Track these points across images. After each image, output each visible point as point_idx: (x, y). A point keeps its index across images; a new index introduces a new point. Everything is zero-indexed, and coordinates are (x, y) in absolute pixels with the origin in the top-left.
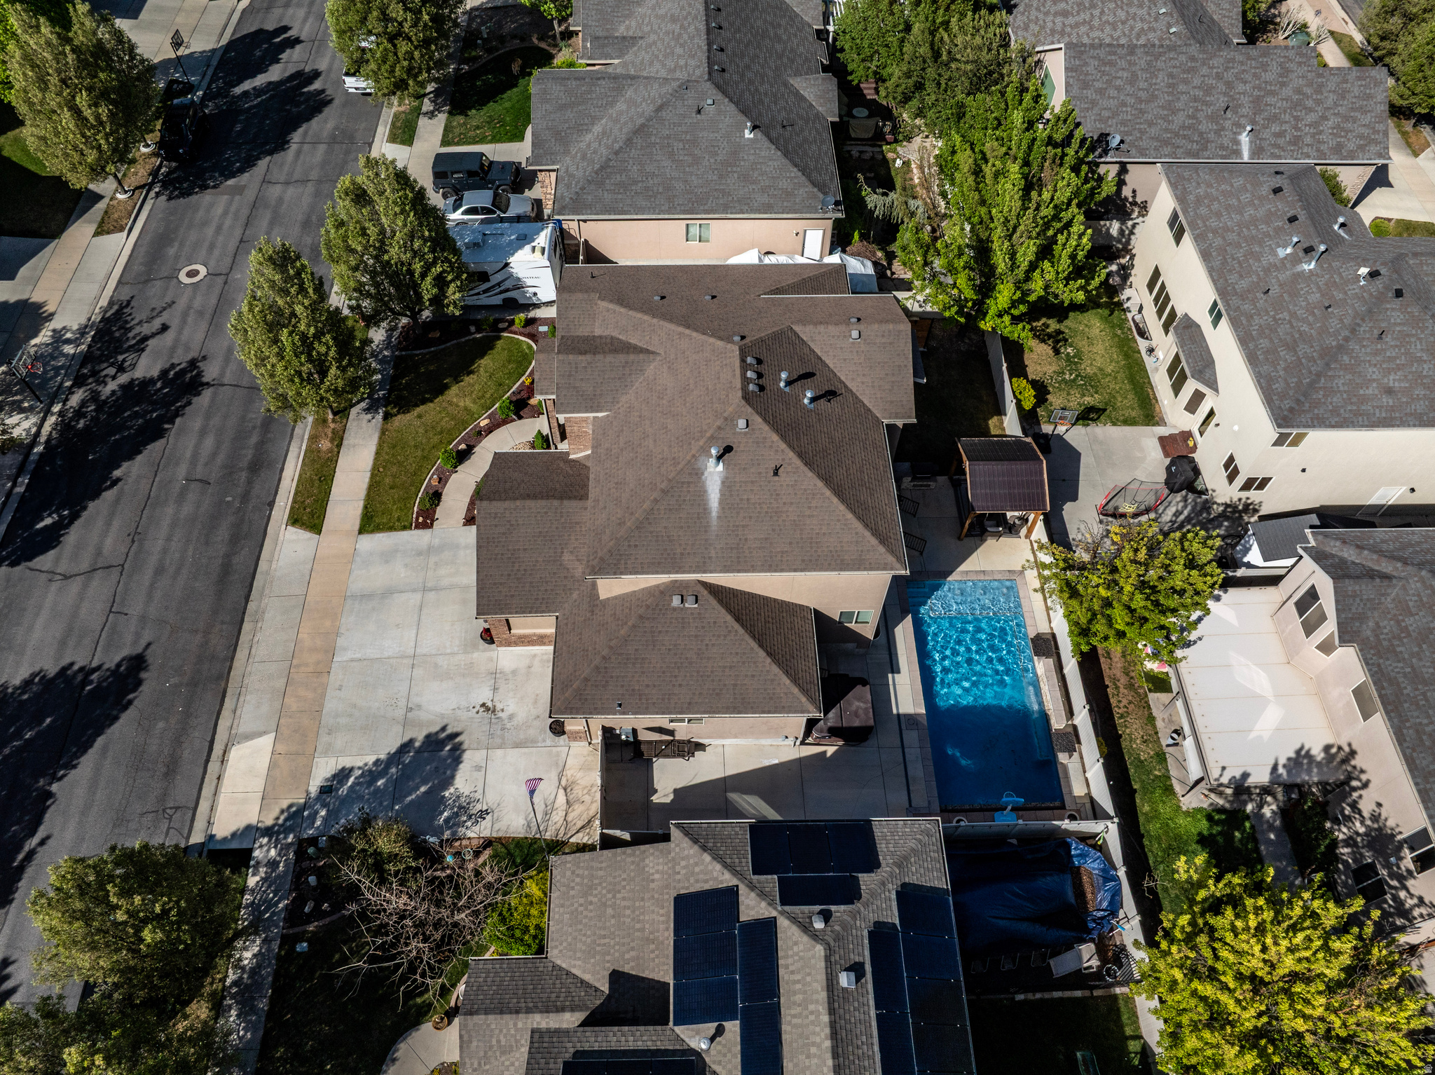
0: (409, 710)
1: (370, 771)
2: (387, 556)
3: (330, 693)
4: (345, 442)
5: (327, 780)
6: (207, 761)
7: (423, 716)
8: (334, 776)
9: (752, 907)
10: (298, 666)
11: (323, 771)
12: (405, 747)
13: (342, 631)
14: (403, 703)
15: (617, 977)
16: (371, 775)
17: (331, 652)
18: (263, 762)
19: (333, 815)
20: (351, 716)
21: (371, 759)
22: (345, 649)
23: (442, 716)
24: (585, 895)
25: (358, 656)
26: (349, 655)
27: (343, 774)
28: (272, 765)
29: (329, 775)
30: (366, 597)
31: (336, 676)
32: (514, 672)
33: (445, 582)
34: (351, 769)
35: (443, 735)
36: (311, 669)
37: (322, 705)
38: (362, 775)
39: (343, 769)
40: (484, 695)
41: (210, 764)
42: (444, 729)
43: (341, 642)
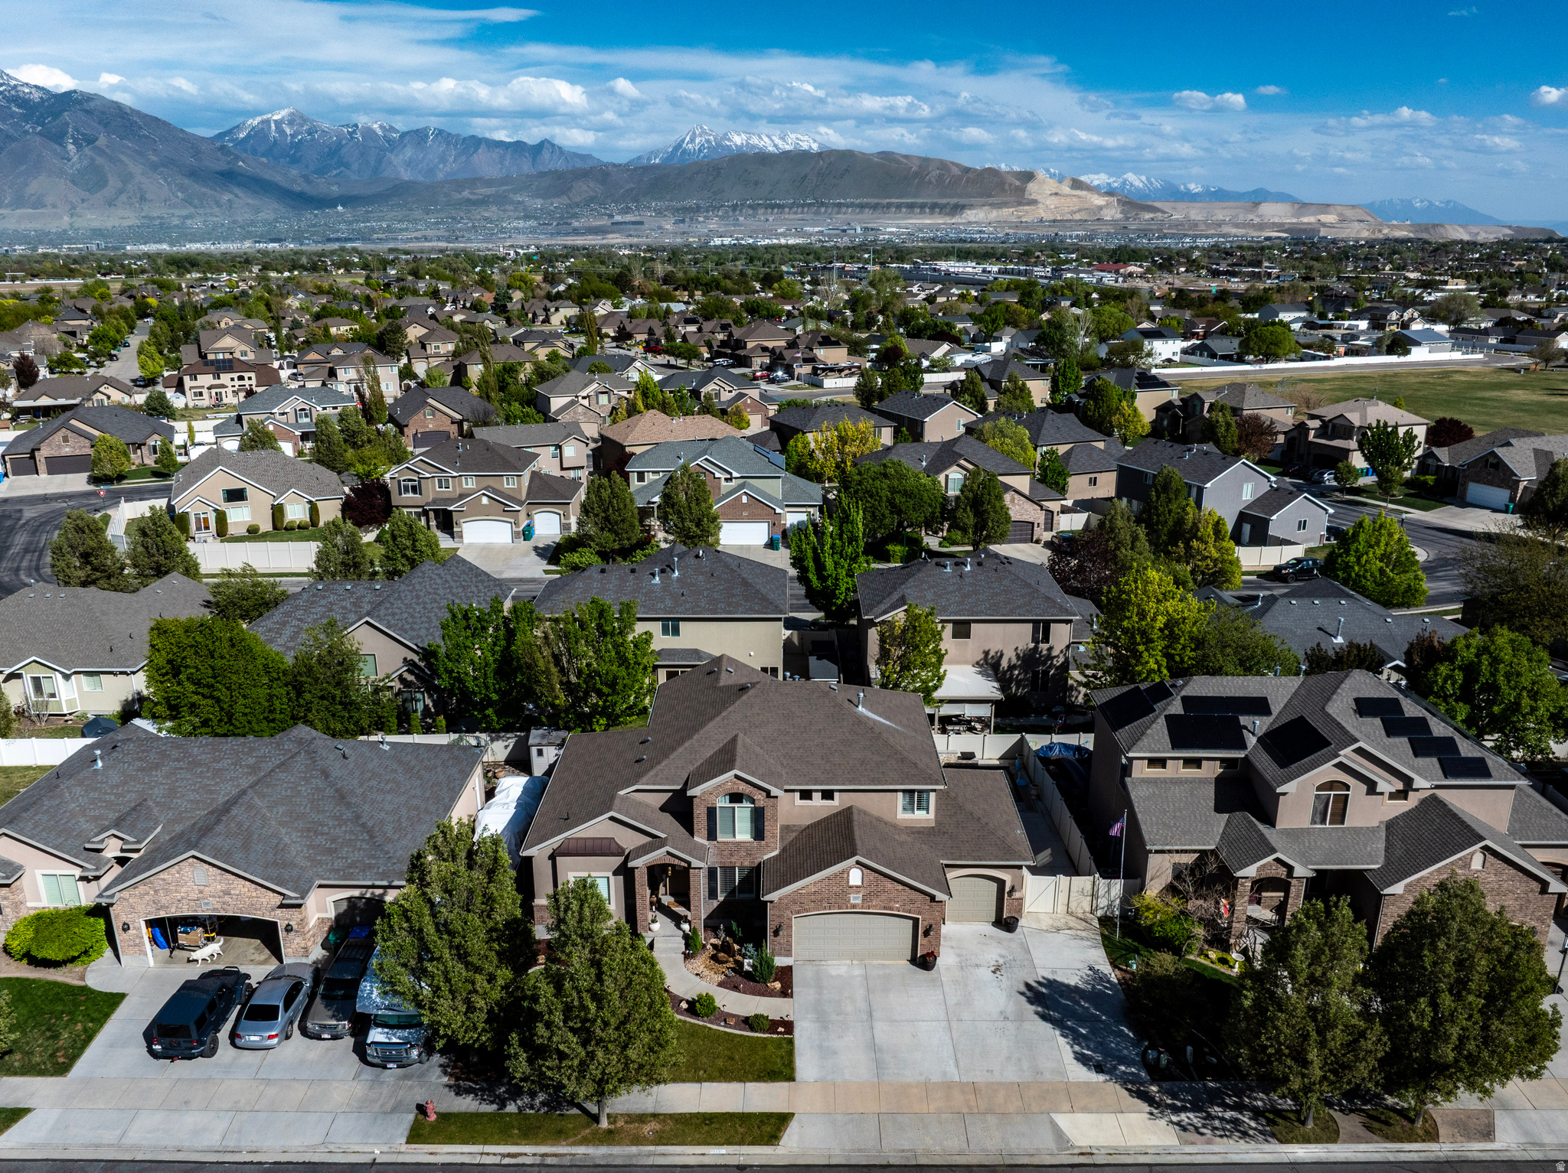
0: (1006, 1018)
1: (1074, 1039)
2: (826, 1053)
3: (997, 1077)
4: (650, 1110)
5: (1089, 1069)
6: (1095, 1165)
7: (1011, 1009)
8: (1085, 1064)
9: (1176, 708)
10: (970, 1107)
11: (1083, 1074)
12: (1044, 1017)
13: (922, 1079)
14: (1001, 1024)
15: (1219, 808)
16: (1076, 1038)
17: (948, 1086)
18: (1082, 1118)
19: (1124, 1060)
20: (1019, 1060)
21: (1062, 1041)
22: (945, 1074)
23: (1010, 996)
24: (1170, 827)
25: (952, 1062)
26: (951, 1069)
27: (1081, 1059)
28: (1085, 1110)
29: (1085, 1069)
30: (879, 1065)
31: (979, 1077)
32: (959, 956)
33: (862, 1005)
34: (1075, 1052)
35: (1028, 994)
36: (972, 1097)
37: (1012, 1084)
38: (1079, 1044)
39: (1076, 1058)
40: (986, 974)
41: (1098, 1162)
42: (1022, 994)
43: (936, 1078)
